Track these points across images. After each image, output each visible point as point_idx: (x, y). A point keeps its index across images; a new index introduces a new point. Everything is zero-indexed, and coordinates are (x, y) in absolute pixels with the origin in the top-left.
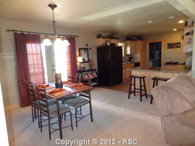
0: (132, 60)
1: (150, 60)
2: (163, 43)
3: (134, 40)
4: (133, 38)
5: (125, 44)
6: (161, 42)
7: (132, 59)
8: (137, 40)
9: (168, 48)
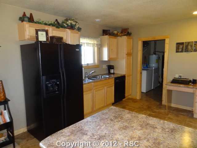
0: (112, 71)
1: (143, 70)
2: (167, 41)
3: (116, 35)
4: (115, 32)
5: (99, 43)
6: (165, 40)
7: (113, 68)
8: (121, 36)
9: (177, 52)
